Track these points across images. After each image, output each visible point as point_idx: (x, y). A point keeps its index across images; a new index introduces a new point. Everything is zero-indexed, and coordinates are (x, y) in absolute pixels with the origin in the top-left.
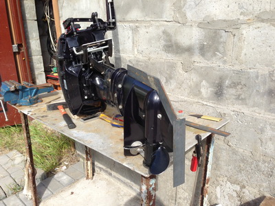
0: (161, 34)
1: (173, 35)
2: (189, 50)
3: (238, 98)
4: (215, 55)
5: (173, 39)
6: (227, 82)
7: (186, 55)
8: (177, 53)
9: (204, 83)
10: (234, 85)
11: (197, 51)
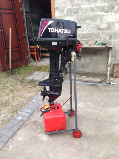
2: (104, 29)
3: (115, 38)
4: (110, 30)
5: (100, 27)
6: (112, 35)
7: (103, 30)
8: (100, 30)
9: (107, 36)
10: (114, 35)
11: (105, 29)
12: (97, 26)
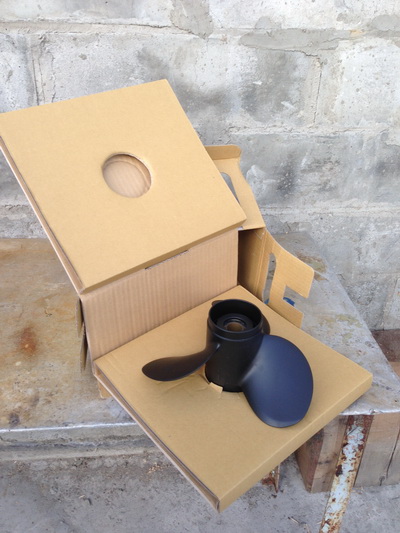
3: (324, 188)
4: (280, 107)
6: (304, 162)
9: (254, 170)
10: (317, 165)
11: (238, 102)
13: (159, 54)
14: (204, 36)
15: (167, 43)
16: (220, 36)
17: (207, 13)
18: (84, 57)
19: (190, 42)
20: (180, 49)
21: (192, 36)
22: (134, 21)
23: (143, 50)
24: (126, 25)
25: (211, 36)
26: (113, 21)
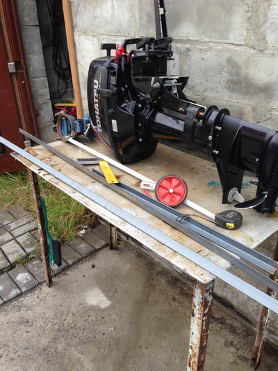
0: (224, 63)
1: (243, 66)
2: (266, 90)
5: (243, 71)
7: (261, 97)
8: (247, 93)
12: (229, 61)
13: (237, 60)
14: (262, 51)
15: (242, 54)
16: (271, 52)
17: (265, 38)
18: (203, 59)
19: (254, 54)
20: (248, 58)
21: (255, 51)
22: (227, 41)
23: (230, 57)
24: (223, 43)
25: (266, 51)
26: (218, 41)
